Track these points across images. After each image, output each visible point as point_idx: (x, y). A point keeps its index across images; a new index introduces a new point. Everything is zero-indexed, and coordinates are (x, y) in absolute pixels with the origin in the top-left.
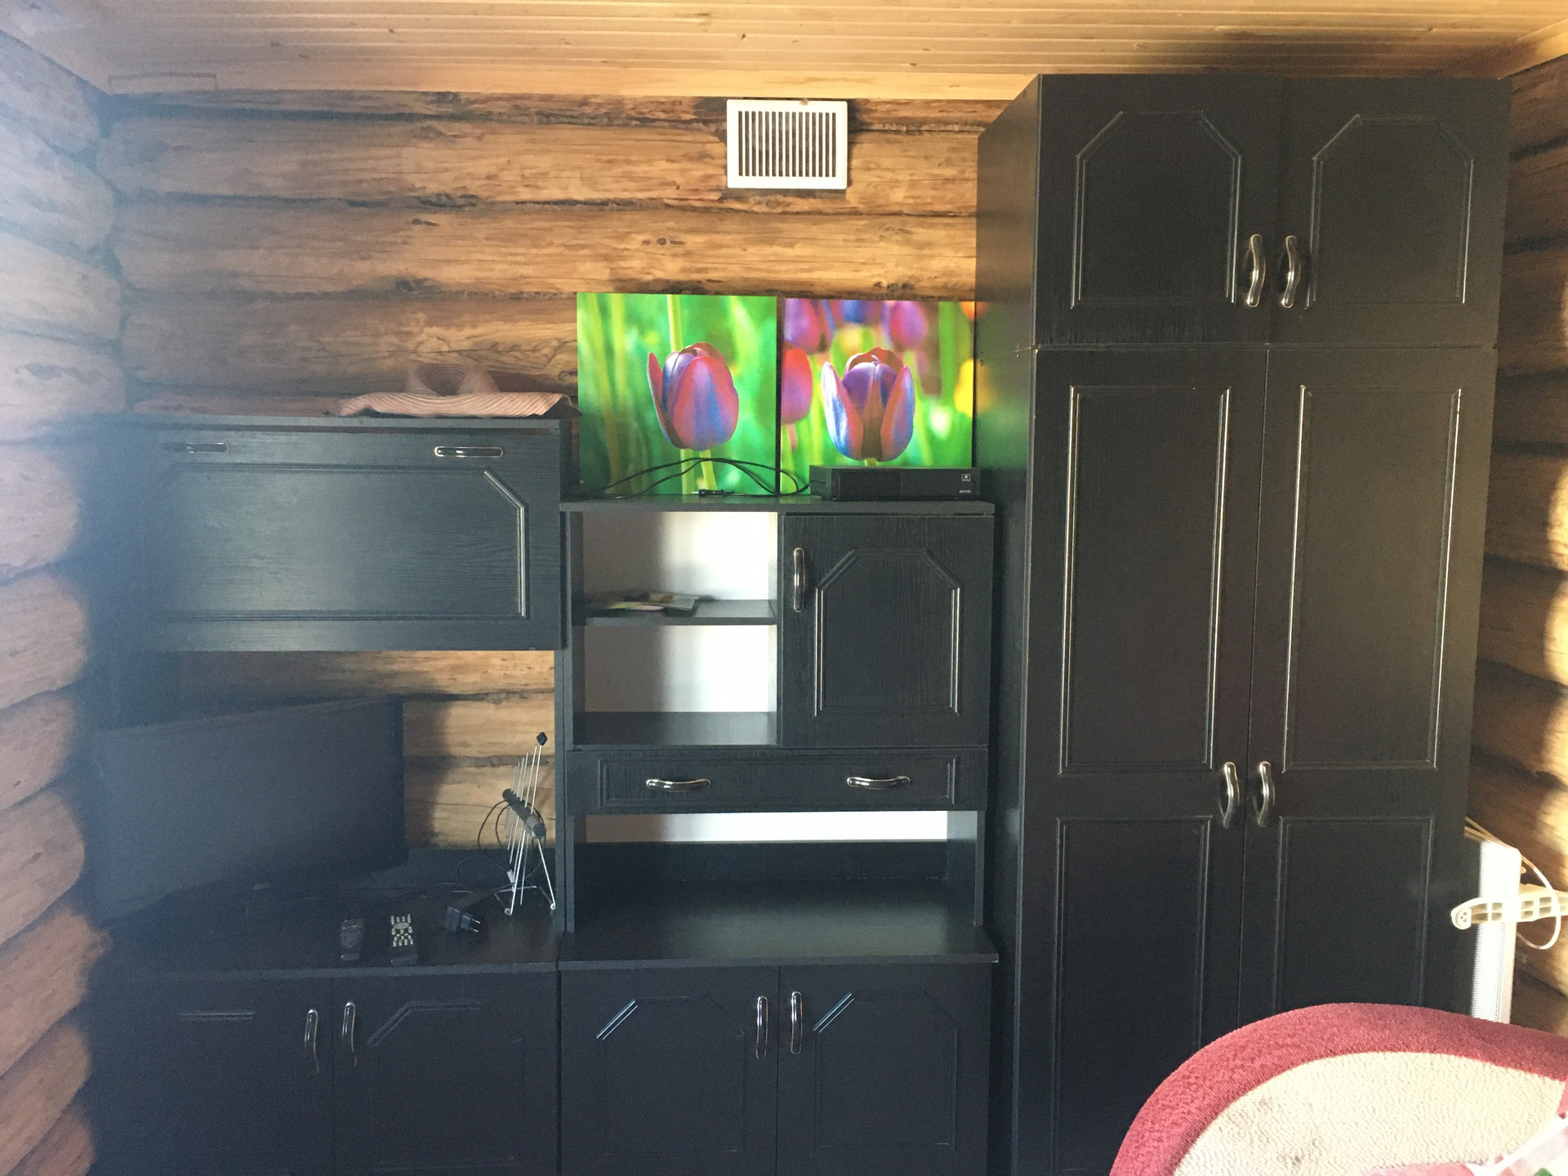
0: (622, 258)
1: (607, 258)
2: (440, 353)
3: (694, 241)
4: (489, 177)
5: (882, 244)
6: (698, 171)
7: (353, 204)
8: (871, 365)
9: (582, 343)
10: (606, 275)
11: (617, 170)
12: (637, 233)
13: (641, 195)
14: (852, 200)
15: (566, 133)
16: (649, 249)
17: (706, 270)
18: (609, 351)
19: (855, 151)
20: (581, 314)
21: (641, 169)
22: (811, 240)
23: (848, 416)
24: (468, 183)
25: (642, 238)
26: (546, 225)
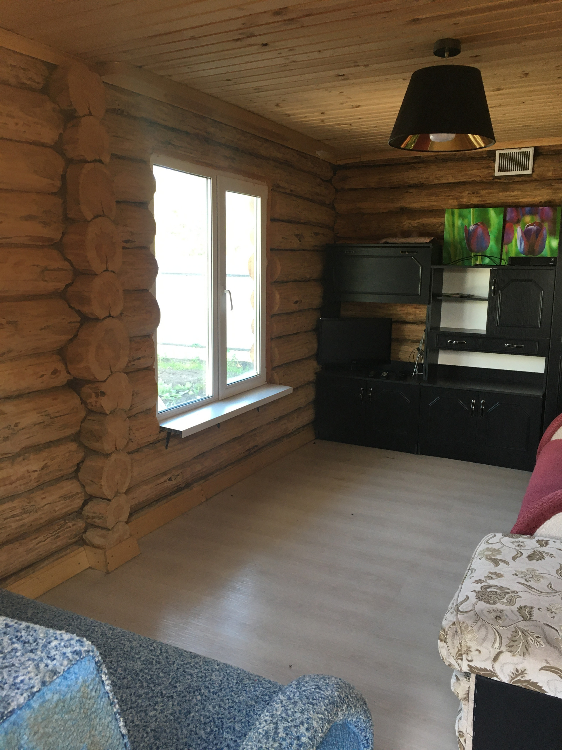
0: (462, 198)
1: (457, 199)
2: (409, 227)
3: (483, 192)
4: (427, 178)
5: (543, 190)
6: (486, 172)
7: (391, 188)
8: (533, 227)
9: (446, 223)
10: (456, 203)
11: (462, 173)
12: (466, 191)
13: (469, 180)
14: (535, 176)
15: (449, 164)
16: (469, 195)
17: (486, 200)
18: (453, 225)
19: (536, 162)
20: (446, 215)
21: (469, 172)
22: (518, 190)
23: (524, 242)
24: (421, 180)
25: (468, 192)
26: (441, 190)
